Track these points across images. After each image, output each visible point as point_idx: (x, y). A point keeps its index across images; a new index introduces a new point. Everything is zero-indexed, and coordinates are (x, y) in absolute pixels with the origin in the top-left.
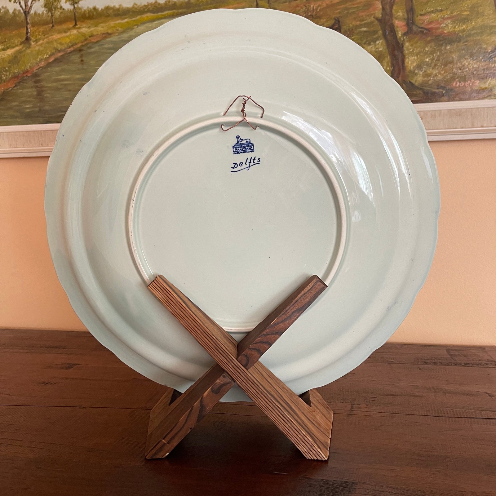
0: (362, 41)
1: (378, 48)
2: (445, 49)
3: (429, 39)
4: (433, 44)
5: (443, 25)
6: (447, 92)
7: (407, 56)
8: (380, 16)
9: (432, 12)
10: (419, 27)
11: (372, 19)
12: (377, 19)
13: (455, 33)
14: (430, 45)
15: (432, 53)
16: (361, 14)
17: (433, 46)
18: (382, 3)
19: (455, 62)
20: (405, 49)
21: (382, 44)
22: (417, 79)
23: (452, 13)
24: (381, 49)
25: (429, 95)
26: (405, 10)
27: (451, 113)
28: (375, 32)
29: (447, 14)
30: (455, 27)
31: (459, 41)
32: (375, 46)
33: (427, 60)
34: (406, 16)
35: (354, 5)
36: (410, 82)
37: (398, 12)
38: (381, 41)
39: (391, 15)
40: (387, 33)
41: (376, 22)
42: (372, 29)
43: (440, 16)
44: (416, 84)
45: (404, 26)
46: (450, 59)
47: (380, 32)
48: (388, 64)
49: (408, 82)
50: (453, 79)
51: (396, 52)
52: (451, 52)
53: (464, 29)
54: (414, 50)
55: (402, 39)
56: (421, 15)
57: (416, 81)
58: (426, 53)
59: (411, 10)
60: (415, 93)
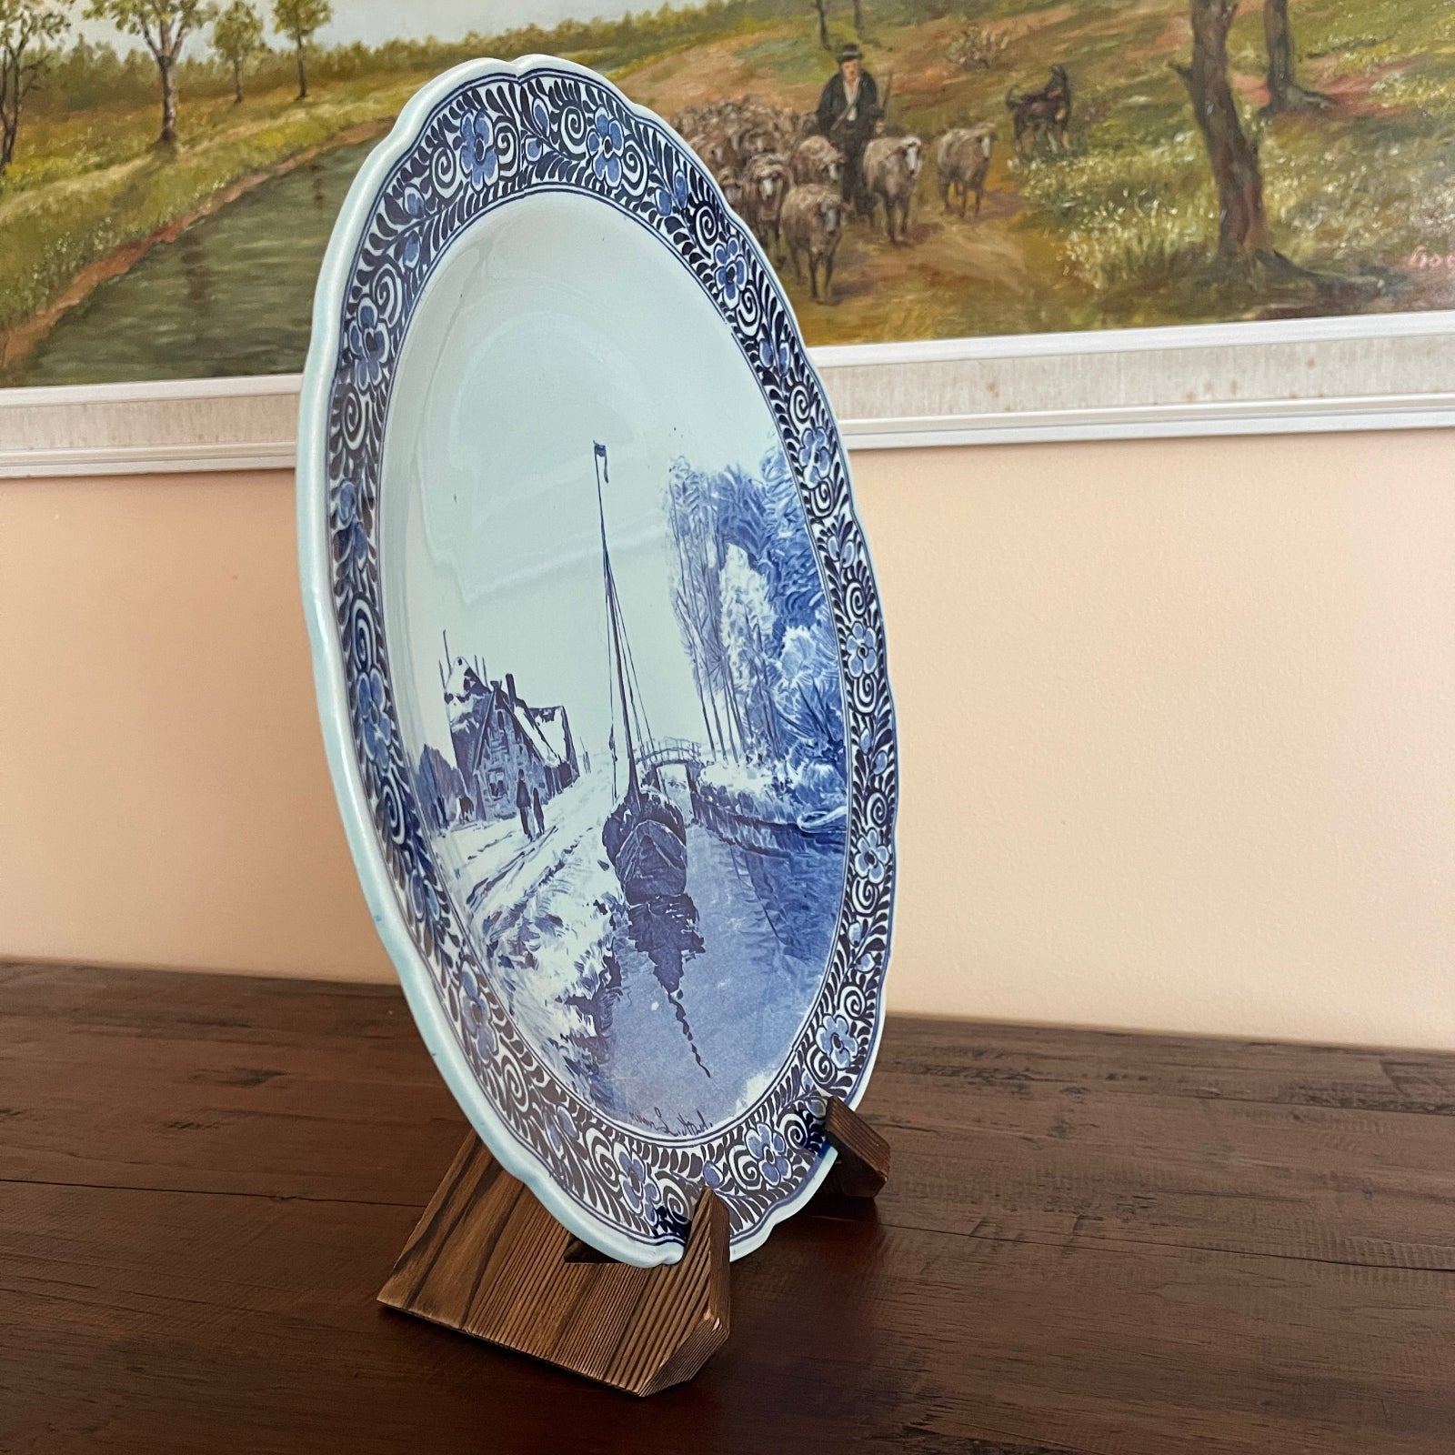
0: (1133, 133)
1: (1181, 155)
2: (1385, 156)
3: (1335, 126)
4: (1347, 142)
5: (1378, 86)
6: (1389, 284)
7: (1268, 179)
8: (1188, 60)
9: (1345, 47)
10: (1307, 93)
11: (1165, 68)
12: (1179, 69)
13: (1412, 109)
14: (1338, 144)
15: (1346, 167)
16: (1130, 55)
17: (1348, 147)
18: (1193, 21)
19: (1415, 195)
20: (1261, 155)
21: (1192, 144)
22: (1298, 244)
23: (1404, 49)
24: (1189, 158)
25: (1336, 292)
26: (1262, 43)
27: (1401, 346)
28: (1174, 108)
29: (1389, 53)
30: (1414, 92)
31: (1428, 133)
32: (1173, 147)
33: (1330, 189)
34: (1265, 59)
35: (1108, 27)
36: (1278, 255)
37: (1240, 48)
38: (1190, 134)
39: (1222, 58)
40: (1210, 110)
41: (1176, 79)
42: (1164, 99)
43: (1367, 59)
44: (1297, 261)
45: (1262, 88)
46: (1399, 187)
47: (1189, 108)
48: (1210, 202)
49: (1272, 254)
50: (1408, 244)
51: (1236, 168)
52: (1402, 166)
53: (1442, 96)
54: (1289, 160)
55: (1254, 128)
56: (1312, 56)
57: (1295, 252)
58: (1327, 169)
59: (1280, 43)
60: (1291, 286)
